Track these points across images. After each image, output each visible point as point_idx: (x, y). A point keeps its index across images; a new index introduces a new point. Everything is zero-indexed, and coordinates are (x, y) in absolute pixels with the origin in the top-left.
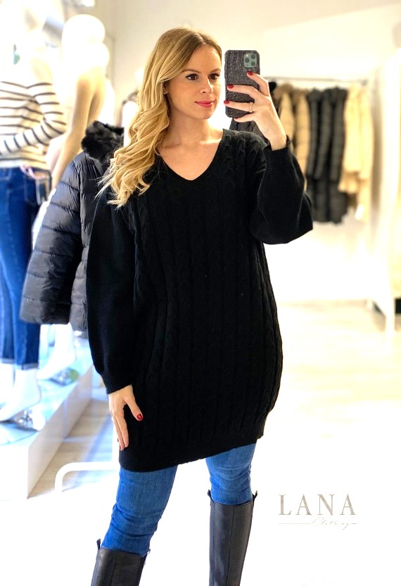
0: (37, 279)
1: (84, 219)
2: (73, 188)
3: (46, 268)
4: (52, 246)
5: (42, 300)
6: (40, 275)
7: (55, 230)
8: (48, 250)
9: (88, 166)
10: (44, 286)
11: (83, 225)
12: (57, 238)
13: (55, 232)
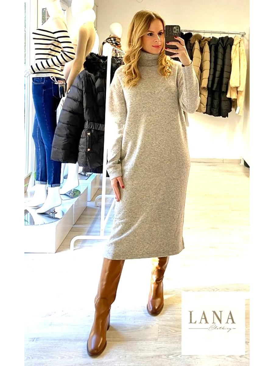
0: (60, 138)
1: (85, 106)
2: (79, 89)
3: (65, 132)
4: (68, 120)
5: (63, 149)
6: (61, 136)
7: (70, 112)
8: (66, 122)
9: (87, 77)
10: (64, 141)
11: (85, 109)
12: (71, 116)
13: (70, 113)
